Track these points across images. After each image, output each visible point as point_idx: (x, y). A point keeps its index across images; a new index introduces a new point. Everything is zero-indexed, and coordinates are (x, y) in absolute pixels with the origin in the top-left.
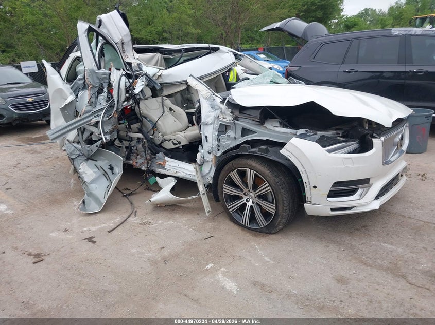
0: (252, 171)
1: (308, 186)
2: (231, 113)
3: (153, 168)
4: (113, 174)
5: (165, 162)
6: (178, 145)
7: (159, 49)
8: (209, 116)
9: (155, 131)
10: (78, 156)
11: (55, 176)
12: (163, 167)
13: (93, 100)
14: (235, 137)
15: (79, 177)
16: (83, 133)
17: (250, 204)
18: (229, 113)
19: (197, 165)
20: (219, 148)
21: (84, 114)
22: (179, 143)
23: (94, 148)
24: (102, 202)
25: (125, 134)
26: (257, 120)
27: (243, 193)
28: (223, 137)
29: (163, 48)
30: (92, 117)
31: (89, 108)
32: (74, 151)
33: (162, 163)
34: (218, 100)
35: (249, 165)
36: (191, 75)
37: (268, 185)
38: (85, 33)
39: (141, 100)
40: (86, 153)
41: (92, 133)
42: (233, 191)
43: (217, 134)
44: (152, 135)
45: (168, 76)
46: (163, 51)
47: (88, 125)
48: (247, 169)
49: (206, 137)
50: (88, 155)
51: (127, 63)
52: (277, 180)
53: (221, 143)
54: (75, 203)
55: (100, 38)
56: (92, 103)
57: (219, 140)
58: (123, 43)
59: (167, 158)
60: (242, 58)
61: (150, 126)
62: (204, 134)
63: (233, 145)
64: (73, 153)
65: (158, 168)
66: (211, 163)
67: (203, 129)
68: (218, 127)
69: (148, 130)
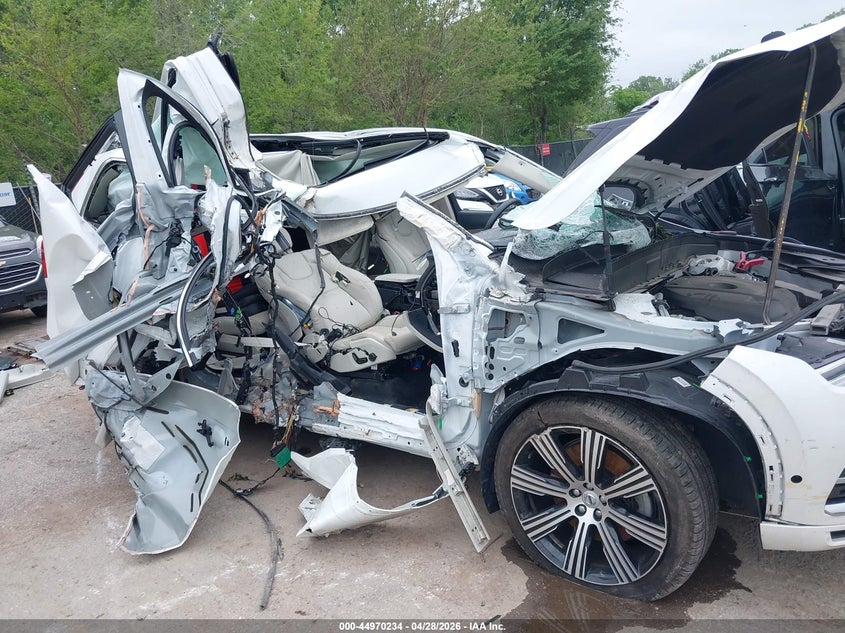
0: (598, 435)
1: (778, 477)
2: (523, 282)
3: (305, 422)
4: (211, 445)
5: (336, 405)
6: (369, 364)
7: (300, 143)
8: (458, 293)
9: (307, 331)
10: (119, 402)
11: (56, 445)
12: (332, 419)
13: (157, 261)
14: (539, 344)
15: (121, 455)
16: (130, 343)
17: (587, 519)
18: (516, 282)
19: (428, 416)
20: (492, 372)
21: (134, 297)
22: (373, 357)
23: (161, 380)
24: (187, 522)
25: (233, 340)
26: (598, 297)
27: (567, 491)
28: (502, 344)
29: (312, 140)
30: (157, 303)
31: (148, 282)
32: (107, 389)
33: (330, 409)
34: (484, 252)
35: (589, 419)
36: (405, 194)
37: (645, 473)
38: (137, 100)
39: (279, 256)
40: (139, 395)
41: (154, 344)
42: (538, 485)
43: (484, 335)
44: (300, 341)
45: (331, 200)
46: (311, 146)
47: (146, 323)
48: (583, 430)
49: (455, 344)
50: (146, 398)
51: (238, 171)
52: (673, 461)
53: (497, 357)
54: (110, 525)
55: (173, 112)
56: (152, 269)
57: (491, 352)
58: (226, 125)
59: (341, 397)
60: (501, 156)
61: (294, 319)
62: (448, 338)
63: (534, 363)
64: (103, 394)
65: (320, 420)
66: (468, 411)
67: (446, 324)
68: (487, 320)
69: (288, 328)
